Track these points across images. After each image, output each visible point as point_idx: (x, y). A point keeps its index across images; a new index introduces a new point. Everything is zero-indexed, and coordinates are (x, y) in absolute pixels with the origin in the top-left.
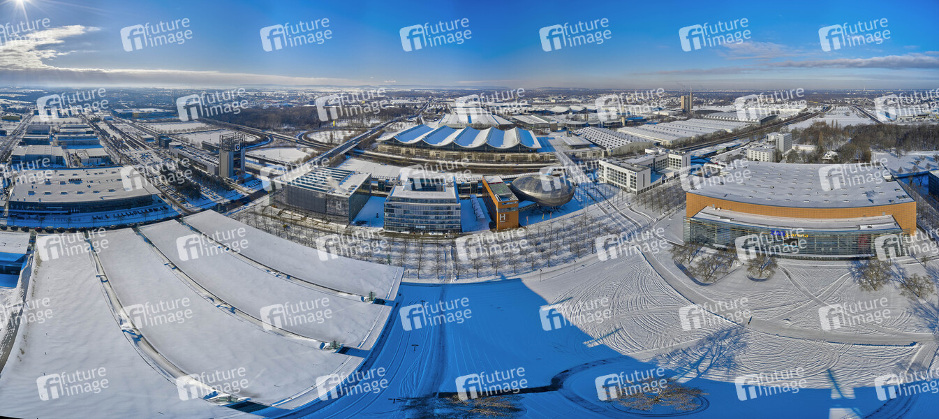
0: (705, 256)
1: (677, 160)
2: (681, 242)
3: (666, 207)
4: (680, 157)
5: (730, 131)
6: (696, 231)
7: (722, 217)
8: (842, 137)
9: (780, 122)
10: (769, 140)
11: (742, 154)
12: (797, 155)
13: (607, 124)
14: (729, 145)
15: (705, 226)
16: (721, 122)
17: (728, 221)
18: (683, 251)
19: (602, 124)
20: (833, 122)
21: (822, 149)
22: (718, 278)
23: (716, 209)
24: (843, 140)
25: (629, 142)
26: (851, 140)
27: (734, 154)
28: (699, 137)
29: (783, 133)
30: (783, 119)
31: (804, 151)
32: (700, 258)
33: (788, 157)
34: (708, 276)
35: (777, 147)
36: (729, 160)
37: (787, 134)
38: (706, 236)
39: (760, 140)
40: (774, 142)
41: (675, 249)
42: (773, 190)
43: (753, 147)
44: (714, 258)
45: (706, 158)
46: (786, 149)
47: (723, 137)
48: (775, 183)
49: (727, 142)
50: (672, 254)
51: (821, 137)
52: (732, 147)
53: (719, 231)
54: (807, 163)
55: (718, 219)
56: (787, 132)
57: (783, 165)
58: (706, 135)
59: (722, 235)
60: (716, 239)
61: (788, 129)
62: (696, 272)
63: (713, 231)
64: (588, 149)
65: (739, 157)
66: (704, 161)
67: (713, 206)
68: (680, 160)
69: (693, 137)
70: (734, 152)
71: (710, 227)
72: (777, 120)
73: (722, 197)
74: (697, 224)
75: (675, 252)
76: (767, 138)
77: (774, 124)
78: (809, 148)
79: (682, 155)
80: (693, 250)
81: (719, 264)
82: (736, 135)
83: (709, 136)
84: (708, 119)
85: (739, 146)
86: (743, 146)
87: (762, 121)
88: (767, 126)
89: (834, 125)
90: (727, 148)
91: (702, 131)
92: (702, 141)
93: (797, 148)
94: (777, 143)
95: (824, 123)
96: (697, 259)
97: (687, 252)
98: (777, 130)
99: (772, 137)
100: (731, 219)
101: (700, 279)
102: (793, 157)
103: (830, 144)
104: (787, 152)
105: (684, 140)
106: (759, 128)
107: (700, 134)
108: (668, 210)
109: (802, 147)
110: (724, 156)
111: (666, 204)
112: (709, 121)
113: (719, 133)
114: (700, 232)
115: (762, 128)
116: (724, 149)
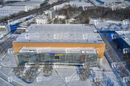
0: (27, 69)
1: (3, 28)
2: (16, 66)
3: (4, 52)
4: (4, 27)
5: (26, 11)
6: (21, 59)
7: (30, 51)
8: (77, 12)
9: (50, 5)
10: (45, 14)
11: (34, 21)
12: (58, 20)
14: (27, 17)
15: (24, 56)
16: (21, 7)
17: (33, 51)
18: (18, 70)
20: (73, 5)
21: (68, 17)
22: (34, 78)
23: (27, 47)
24: (78, 13)
26: (81, 13)
27: (30, 22)
28: (12, 15)
29: (51, 10)
30: (51, 4)
31: (61, 18)
32: (25, 71)
33: (54, 21)
34: (30, 78)
35: (49, 17)
36: (29, 25)
37: (53, 11)
38: (25, 60)
39: (41, 14)
40: (47, 15)
41: (14, 70)
42: (49, 36)
43: (38, 18)
44: (31, 69)
45: (17, 25)
46: (53, 18)
47: (23, 14)
48: (49, 33)
49: (26, 16)
50: (14, 73)
51: (68, 12)
52: (29, 18)
53: (30, 57)
54: (62, 24)
55: (28, 51)
56: (53, 10)
57: (52, 25)
58: (15, 14)
59: (32, 59)
60: (29, 61)
61: (53, 8)
62: (26, 78)
63: (28, 57)
65: (33, 23)
66: (17, 27)
67: (25, 46)
68: (5, 28)
69: (8, 15)
70: (30, 21)
71: (26, 56)
72: (48, 4)
73: (28, 41)
74: (21, 56)
75: (15, 71)
76: (44, 13)
77: (47, 6)
78: (62, 17)
79: (5, 25)
80: (22, 68)
81: (33, 71)
82: (30, 12)
83: (16, 14)
84: (14, 6)
85: (32, 17)
86: (34, 17)
87: (41, 5)
88: (44, 7)
89: (74, 6)
90: (27, 19)
91: (13, 12)
92: (13, 17)
93: (58, 17)
94: (49, 15)
95: (69, 5)
96: (24, 72)
97: (20, 69)
98: (48, 9)
99: (46, 12)
100: (34, 50)
101: (28, 81)
102: (56, 21)
103: (72, 15)
104: (53, 19)
105: (4, 18)
106: (40, 9)
107: (12, 14)
108: (6, 53)
109: (60, 17)
110: (26, 23)
111: (4, 50)
112: (15, 7)
113: (21, 12)
114: (22, 59)
115: (41, 8)
116: (25, 20)
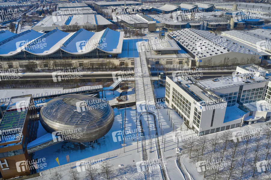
13: (212, 25)
19: (205, 25)
25: (225, 51)
64: (174, 56)
